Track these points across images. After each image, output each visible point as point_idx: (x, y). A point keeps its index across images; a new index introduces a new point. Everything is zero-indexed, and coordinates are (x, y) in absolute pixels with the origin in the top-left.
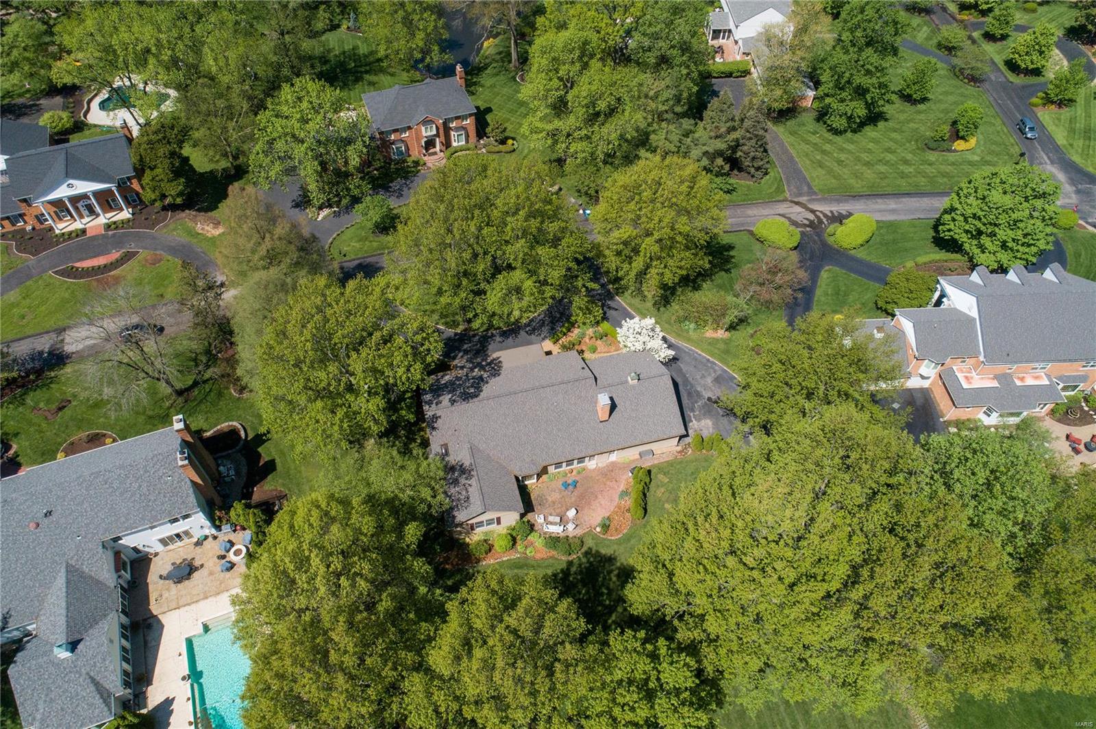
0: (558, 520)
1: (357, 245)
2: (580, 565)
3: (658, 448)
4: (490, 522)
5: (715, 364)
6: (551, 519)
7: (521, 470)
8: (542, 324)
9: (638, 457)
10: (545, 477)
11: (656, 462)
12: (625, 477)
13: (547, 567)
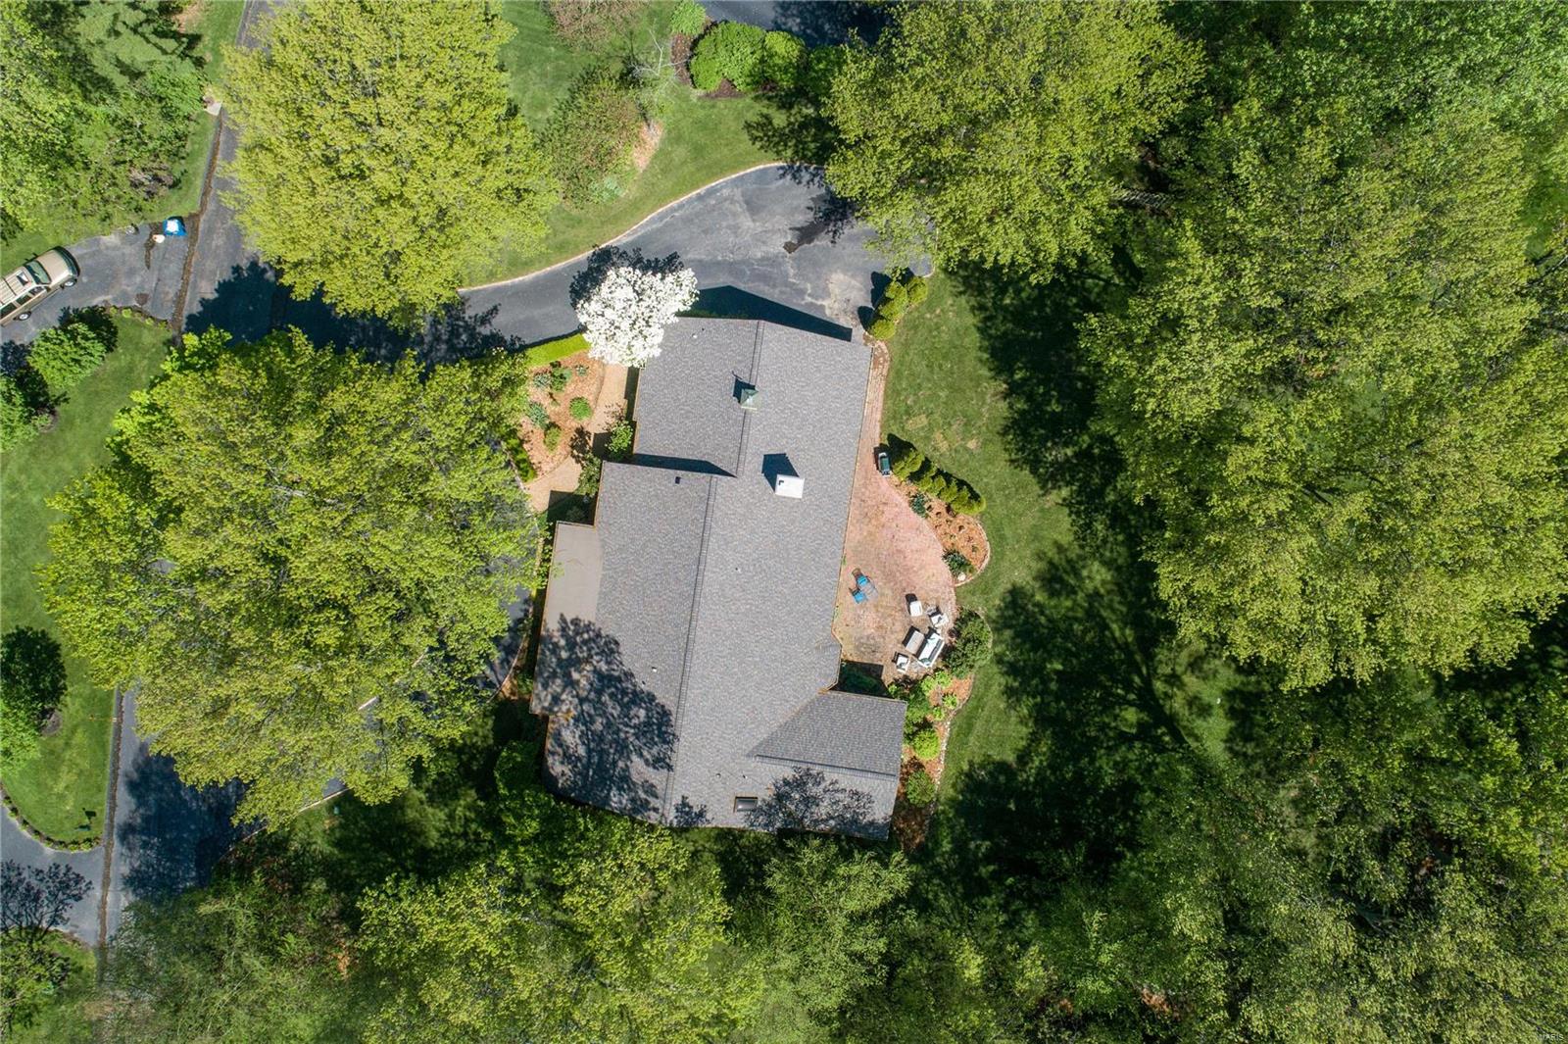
1: (66, 778)
5: (715, 190)
6: (910, 646)
7: (827, 676)
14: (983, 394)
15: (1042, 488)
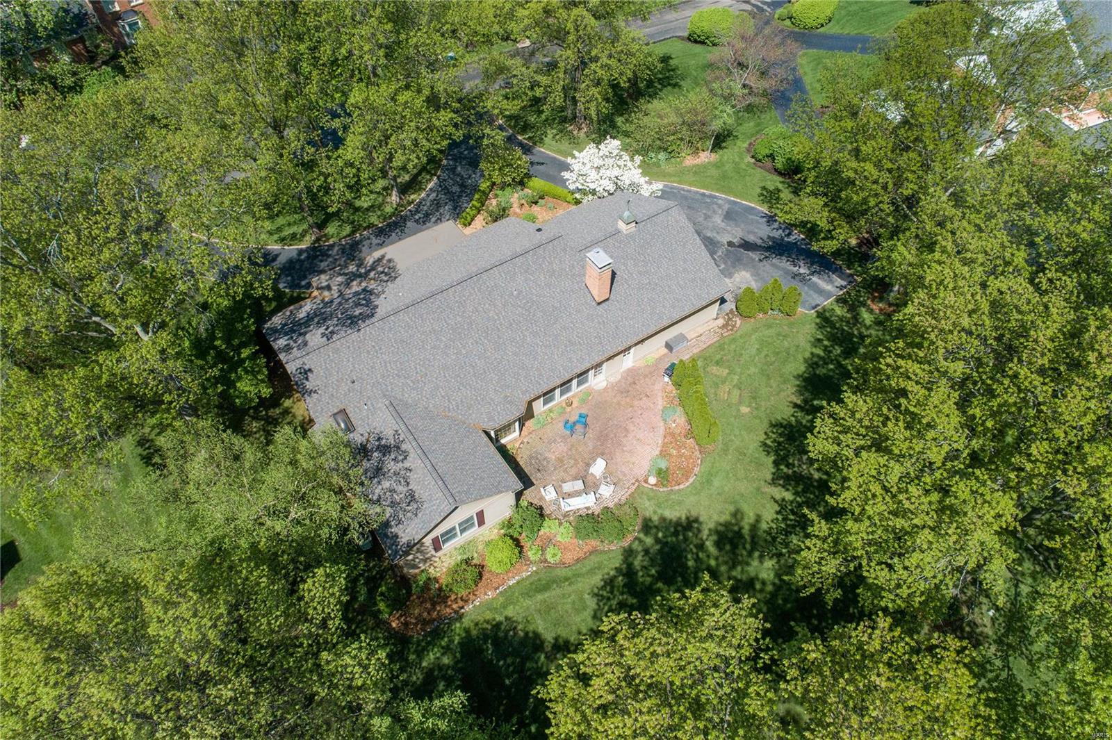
0: (579, 485)
2: (646, 552)
3: (690, 328)
4: (465, 525)
5: (715, 197)
6: (568, 487)
7: (491, 419)
8: (437, 205)
9: (666, 351)
10: (529, 424)
11: (696, 351)
12: (658, 386)
13: (591, 572)
14: (782, 390)
15: (773, 479)
